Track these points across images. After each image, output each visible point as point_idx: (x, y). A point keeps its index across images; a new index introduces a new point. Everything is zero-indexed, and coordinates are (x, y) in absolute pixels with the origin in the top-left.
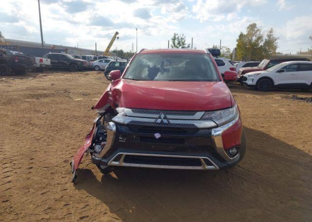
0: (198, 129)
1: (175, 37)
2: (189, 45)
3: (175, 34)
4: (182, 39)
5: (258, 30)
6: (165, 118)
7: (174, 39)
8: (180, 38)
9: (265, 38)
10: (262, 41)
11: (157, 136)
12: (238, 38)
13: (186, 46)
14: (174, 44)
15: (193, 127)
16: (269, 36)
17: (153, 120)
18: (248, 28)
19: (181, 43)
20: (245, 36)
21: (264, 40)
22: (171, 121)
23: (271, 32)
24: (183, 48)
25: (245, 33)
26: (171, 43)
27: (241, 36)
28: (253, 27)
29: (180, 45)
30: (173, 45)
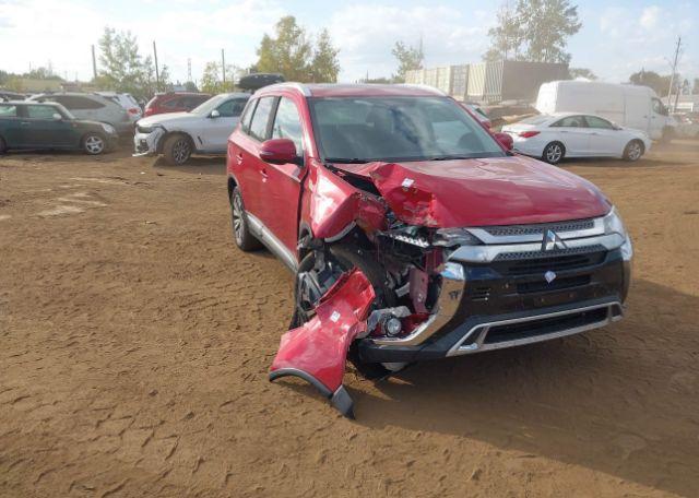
1: (108, 38)
2: (148, 59)
3: (107, 30)
4: (128, 43)
5: (300, 32)
7: (107, 43)
8: (123, 41)
9: (315, 48)
10: (309, 55)
11: (550, 276)
12: (259, 46)
13: (142, 61)
14: (109, 55)
16: (323, 46)
18: (279, 24)
19: (128, 53)
20: (273, 42)
21: (313, 54)
23: (324, 37)
24: (134, 65)
25: (274, 36)
26: (100, 52)
27: (267, 42)
28: (288, 23)
29: (126, 59)
30: (106, 58)
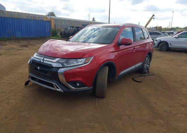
0: (52, 67)
6: (43, 60)
15: (51, 66)
17: (38, 60)
22: (45, 62)
